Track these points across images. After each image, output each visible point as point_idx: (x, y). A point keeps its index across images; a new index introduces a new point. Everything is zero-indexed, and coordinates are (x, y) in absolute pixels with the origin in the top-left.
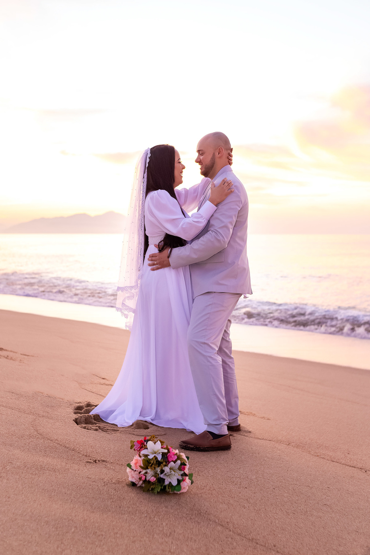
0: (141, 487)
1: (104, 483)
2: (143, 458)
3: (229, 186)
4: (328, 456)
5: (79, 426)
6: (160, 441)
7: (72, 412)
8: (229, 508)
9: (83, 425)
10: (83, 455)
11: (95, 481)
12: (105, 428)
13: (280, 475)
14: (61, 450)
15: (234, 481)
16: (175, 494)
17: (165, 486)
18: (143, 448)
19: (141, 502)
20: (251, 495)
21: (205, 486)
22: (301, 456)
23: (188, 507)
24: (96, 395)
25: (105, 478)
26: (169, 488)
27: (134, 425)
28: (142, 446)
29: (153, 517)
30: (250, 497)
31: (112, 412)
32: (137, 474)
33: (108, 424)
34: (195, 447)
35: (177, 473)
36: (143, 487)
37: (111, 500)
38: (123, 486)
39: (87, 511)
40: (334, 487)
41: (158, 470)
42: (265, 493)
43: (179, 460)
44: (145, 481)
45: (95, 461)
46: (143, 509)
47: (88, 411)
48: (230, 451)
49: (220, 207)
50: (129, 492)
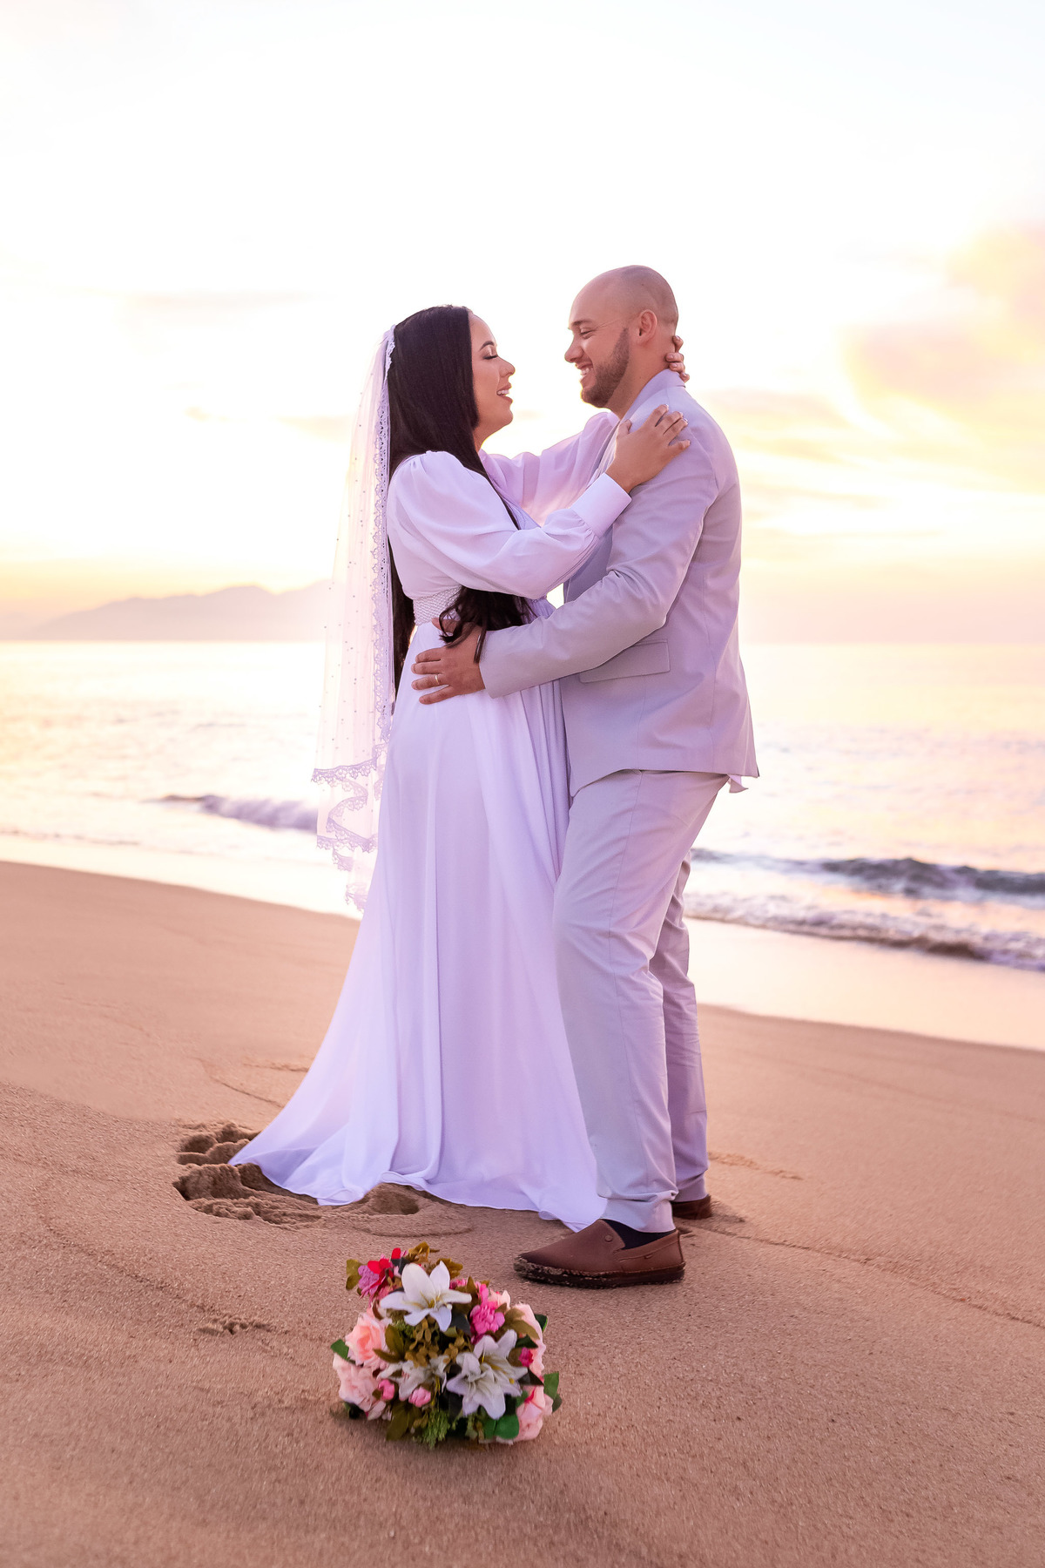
0: (379, 1420)
1: (253, 1408)
2: (388, 1321)
3: (674, 430)
4: (996, 1300)
5: (191, 1202)
6: (447, 1263)
7: (172, 1158)
8: (683, 1497)
9: (202, 1199)
10: (192, 1305)
11: (222, 1402)
12: (277, 1211)
13: (847, 1370)
14: (118, 1289)
15: (698, 1394)
16: (495, 1446)
17: (463, 1422)
18: (388, 1289)
19: (376, 1481)
20: (758, 1446)
21: (599, 1415)
22: (911, 1300)
23: (541, 1494)
24: (256, 1101)
25: (257, 1391)
26: (475, 1428)
27: (369, 1198)
28: (386, 1279)
29: (416, 1541)
30: (754, 1454)
31: (301, 1156)
32: (365, 1378)
33: (288, 1198)
34: (565, 1273)
35: (504, 1372)
36: (386, 1420)
37: (274, 1475)
38: (320, 1418)
39: (183, 1519)
40: (1029, 1413)
41: (441, 1363)
42: (805, 1438)
43: (511, 1328)
44: (394, 1402)
45: (230, 1329)
46: (382, 1508)
47: (226, 1155)
48: (680, 1288)
49: (643, 495)
50: (337, 1442)
